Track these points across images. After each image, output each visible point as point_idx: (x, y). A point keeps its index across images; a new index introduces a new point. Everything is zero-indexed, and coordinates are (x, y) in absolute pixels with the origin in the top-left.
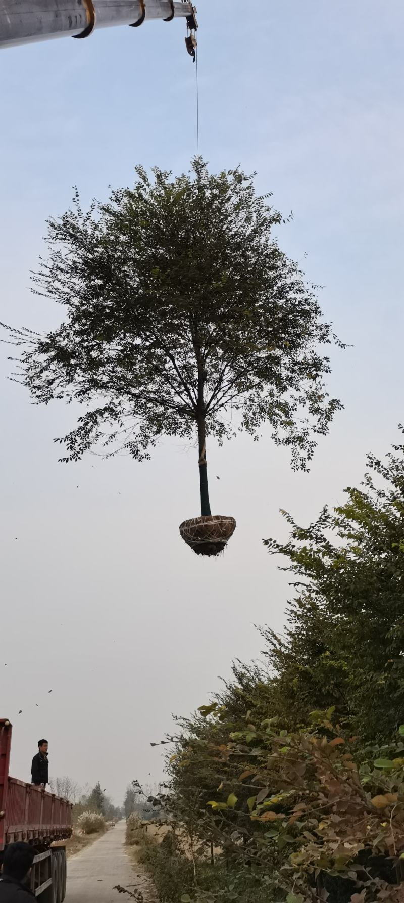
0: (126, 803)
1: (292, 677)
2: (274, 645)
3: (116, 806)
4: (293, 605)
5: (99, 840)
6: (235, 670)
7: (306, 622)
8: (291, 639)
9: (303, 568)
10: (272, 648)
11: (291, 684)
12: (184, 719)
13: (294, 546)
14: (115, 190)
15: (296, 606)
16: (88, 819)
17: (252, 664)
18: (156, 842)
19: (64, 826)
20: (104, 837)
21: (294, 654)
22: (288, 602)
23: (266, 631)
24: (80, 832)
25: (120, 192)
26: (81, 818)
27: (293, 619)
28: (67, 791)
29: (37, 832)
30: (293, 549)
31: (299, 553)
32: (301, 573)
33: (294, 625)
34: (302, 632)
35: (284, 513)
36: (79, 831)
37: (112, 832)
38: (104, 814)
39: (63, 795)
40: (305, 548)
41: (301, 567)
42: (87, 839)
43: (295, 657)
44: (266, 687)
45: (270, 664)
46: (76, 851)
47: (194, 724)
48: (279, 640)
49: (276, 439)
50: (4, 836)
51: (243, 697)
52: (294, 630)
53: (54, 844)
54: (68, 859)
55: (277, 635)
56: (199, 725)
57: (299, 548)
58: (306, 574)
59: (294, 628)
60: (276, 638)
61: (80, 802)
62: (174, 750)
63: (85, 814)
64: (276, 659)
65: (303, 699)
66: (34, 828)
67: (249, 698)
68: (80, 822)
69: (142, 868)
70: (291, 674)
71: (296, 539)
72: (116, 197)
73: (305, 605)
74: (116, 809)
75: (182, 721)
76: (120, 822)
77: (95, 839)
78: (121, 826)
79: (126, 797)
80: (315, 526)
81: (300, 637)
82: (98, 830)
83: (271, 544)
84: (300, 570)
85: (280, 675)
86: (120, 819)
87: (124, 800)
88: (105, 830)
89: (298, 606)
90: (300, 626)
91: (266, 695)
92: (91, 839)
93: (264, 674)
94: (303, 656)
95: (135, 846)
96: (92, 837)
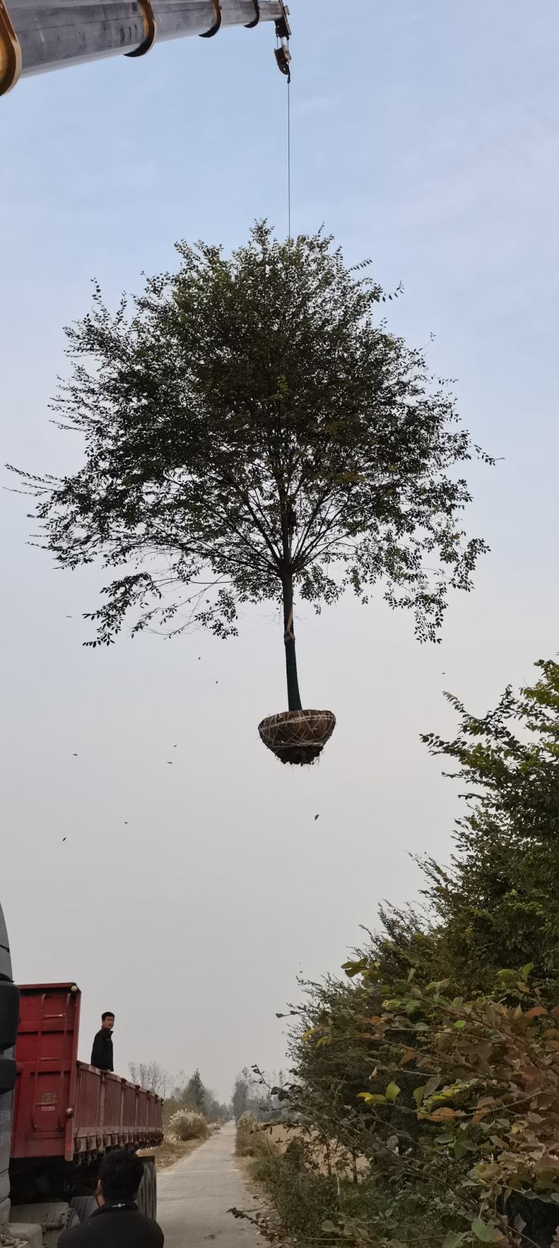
0: (235, 1099)
1: (464, 925)
2: (438, 881)
3: (221, 1103)
4: (463, 826)
5: (199, 1149)
6: (383, 916)
7: (481, 850)
8: (461, 874)
9: (478, 774)
10: (435, 885)
11: (462, 935)
12: (313, 984)
13: (464, 743)
14: (151, 279)
15: (467, 827)
16: (183, 1120)
17: (406, 908)
18: (278, 1152)
19: (152, 1129)
20: (205, 1146)
21: (466, 893)
22: (456, 822)
23: (426, 862)
24: (173, 1138)
25: (157, 280)
26: (174, 1119)
27: (463, 846)
28: (154, 1082)
29: (117, 1136)
30: (464, 748)
31: (471, 753)
32: (476, 781)
33: (465, 854)
34: (477, 863)
35: (450, 697)
36: (172, 1136)
37: (216, 1138)
38: (205, 1114)
39: (148, 1087)
40: (480, 745)
41: (474, 773)
42: (183, 1147)
43: (468, 897)
44: (426, 939)
45: (432, 907)
46: (169, 1164)
47: (326, 990)
48: (444, 875)
49: (391, 600)
50: (73, 1141)
51: (395, 954)
52: (465, 860)
54: (158, 1174)
55: (442, 868)
56: (333, 992)
57: (471, 746)
58: (481, 782)
59: (466, 857)
60: (439, 871)
61: (173, 1097)
62: (300, 1026)
63: (180, 1114)
64: (440, 901)
65: (480, 956)
66: (113, 1131)
67: (404, 954)
68: (173, 1124)
69: (260, 1187)
70: (462, 921)
71: (468, 733)
72: (154, 286)
73: (480, 825)
74: (222, 1106)
75: (310, 987)
76: (227, 1124)
77: (193, 1148)
78: (229, 1130)
79: (235, 1091)
80: (494, 715)
81: (474, 869)
82: (197, 1135)
83: (432, 741)
84: (473, 777)
85: (446, 923)
86: (227, 1120)
87: (233, 1095)
88: (207, 1136)
89: (470, 827)
90: (474, 854)
91: (427, 951)
92: (189, 1147)
93: (423, 921)
94: (478, 897)
95: (249, 1157)
96: (190, 1144)
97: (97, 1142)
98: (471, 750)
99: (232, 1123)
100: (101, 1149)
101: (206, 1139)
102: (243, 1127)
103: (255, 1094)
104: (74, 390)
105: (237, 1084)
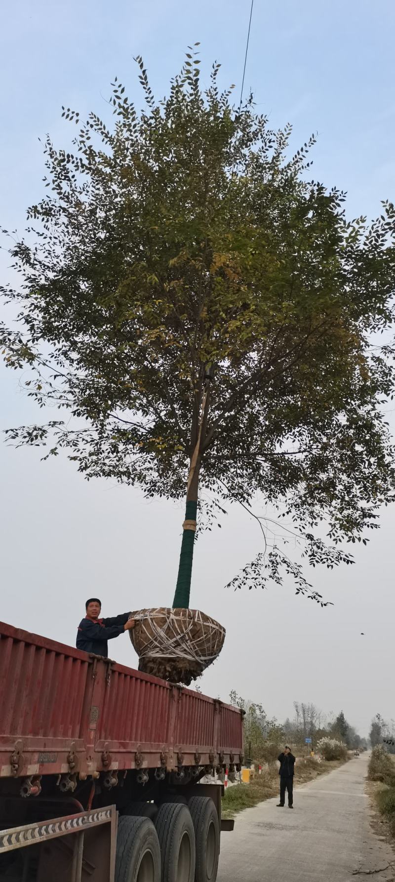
0: (372, 735)
16: (327, 746)
26: (320, 744)
37: (355, 762)
38: (346, 743)
42: (325, 766)
61: (324, 728)
63: (325, 740)
68: (320, 747)
74: (362, 739)
76: (364, 752)
77: (334, 768)
78: (366, 757)
79: (372, 729)
82: (338, 757)
86: (366, 749)
87: (370, 732)
88: (347, 759)
92: (330, 766)
95: (379, 783)
96: (332, 765)
99: (369, 751)
101: (345, 761)
102: (376, 756)
103: (387, 733)
105: (373, 725)
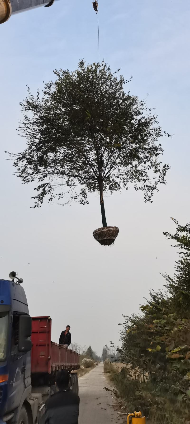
0: (103, 355)
1: (179, 297)
2: (170, 282)
3: (98, 356)
4: (178, 264)
5: (92, 371)
6: (151, 294)
7: (185, 271)
8: (178, 280)
9: (183, 245)
11: (179, 300)
12: (128, 317)
13: (178, 235)
14: (46, 84)
15: (180, 264)
16: (86, 361)
17: (159, 292)
18: (118, 372)
19: (76, 364)
21: (180, 286)
22: (176, 262)
23: (166, 276)
24: (83, 367)
26: (83, 361)
27: (178, 270)
29: (65, 366)
32: (182, 248)
34: (183, 276)
35: (173, 219)
36: (82, 367)
37: (97, 367)
38: (93, 360)
39: (75, 350)
40: (184, 236)
42: (86, 370)
44: (166, 301)
45: (168, 291)
46: (82, 375)
47: (133, 319)
48: (172, 280)
49: (136, 188)
50: (51, 367)
51: (156, 307)
53: (72, 372)
54: (78, 379)
55: (171, 278)
56: (135, 320)
58: (185, 248)
59: (179, 274)
61: (82, 354)
62: (124, 331)
63: (85, 359)
64: (171, 289)
65: (185, 307)
66: (64, 364)
67: (159, 307)
68: (83, 362)
69: (112, 384)
70: (179, 295)
71: (180, 231)
72: (48, 86)
73: (184, 263)
74: (99, 357)
76: (101, 363)
77: (90, 370)
78: (102, 364)
79: (103, 352)
80: (189, 225)
81: (182, 278)
82: (91, 366)
83: (167, 234)
84: (181, 246)
85: (173, 296)
86: (101, 361)
87: (102, 353)
88: (94, 366)
90: (182, 273)
91: (167, 305)
92: (88, 370)
93: (165, 295)
94: (184, 287)
97: (58, 368)
98: (181, 237)
99: (102, 362)
100: (60, 370)
101: (94, 367)
102: (106, 364)
103: (110, 353)
104: (25, 123)
105: (104, 350)
